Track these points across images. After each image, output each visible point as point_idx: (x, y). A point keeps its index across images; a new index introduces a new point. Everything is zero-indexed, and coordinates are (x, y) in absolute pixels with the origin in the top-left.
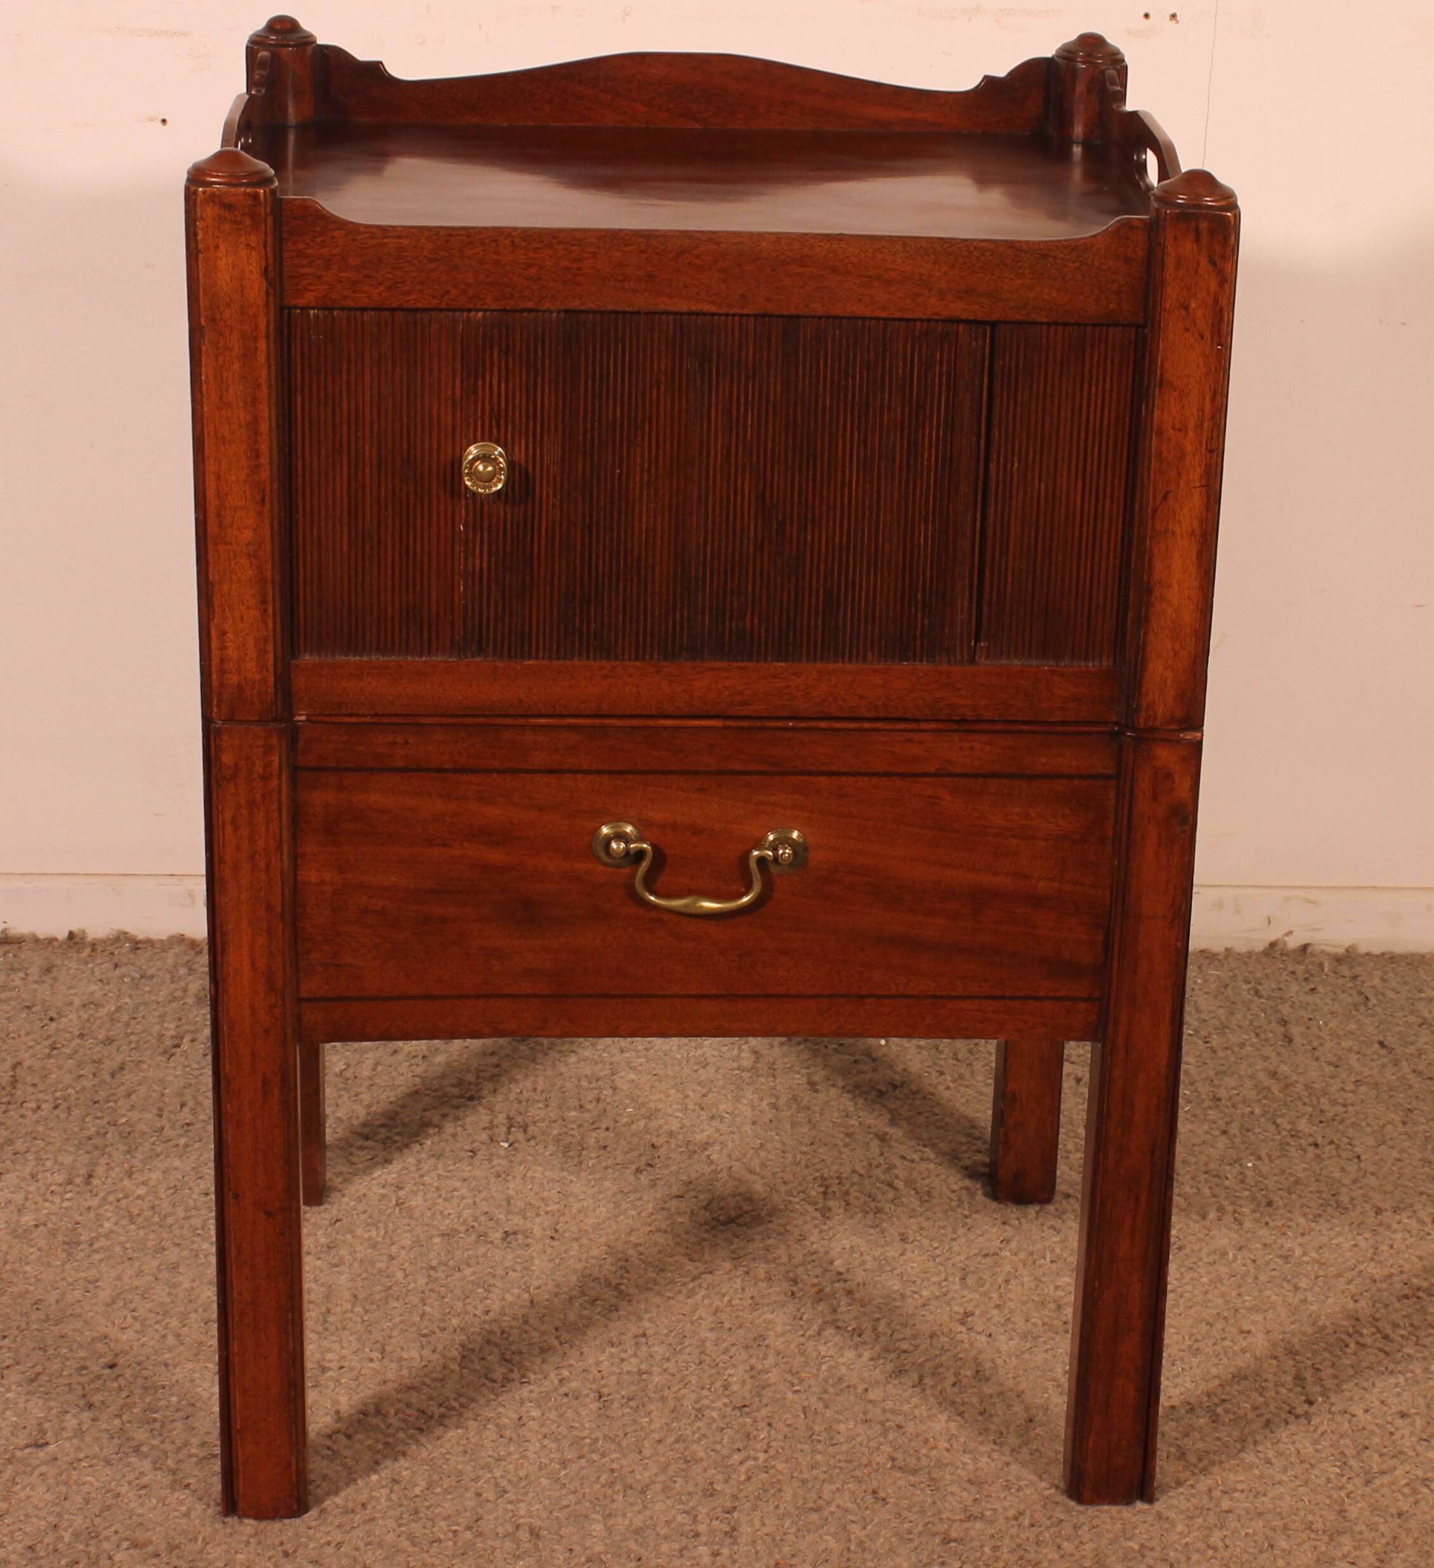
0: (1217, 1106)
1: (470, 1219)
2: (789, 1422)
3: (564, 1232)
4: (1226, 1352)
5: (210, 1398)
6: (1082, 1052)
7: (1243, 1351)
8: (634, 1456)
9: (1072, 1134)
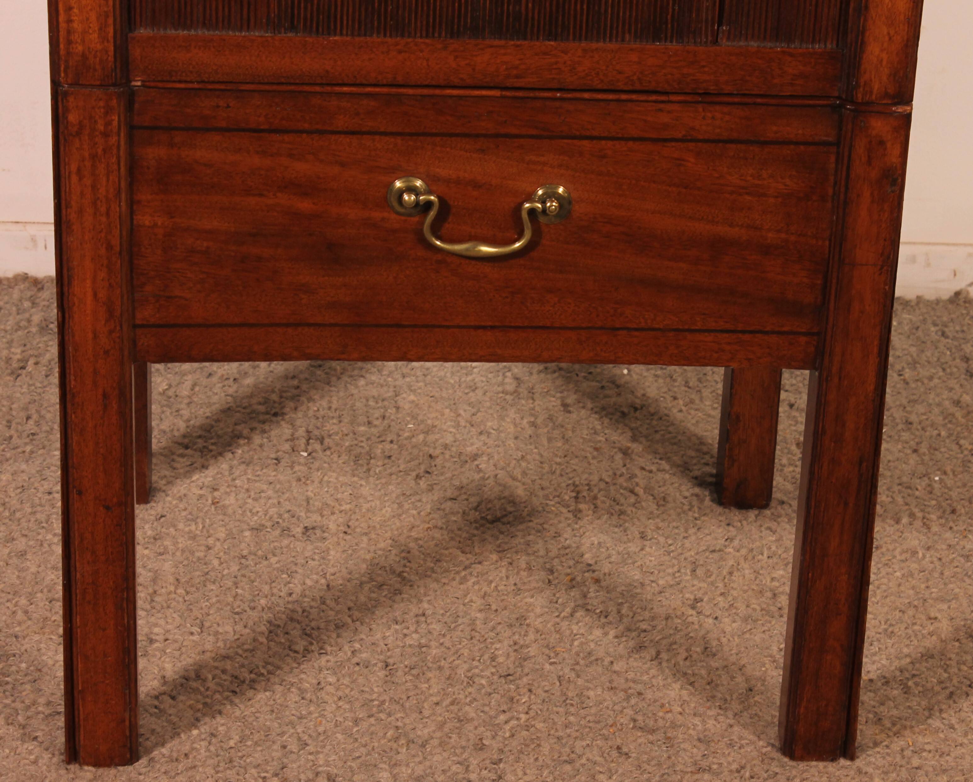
0: (909, 429)
1: (276, 516)
2: (546, 688)
3: (355, 527)
4: (916, 635)
5: (54, 665)
6: (794, 382)
7: (931, 634)
8: (415, 715)
9: (786, 451)
